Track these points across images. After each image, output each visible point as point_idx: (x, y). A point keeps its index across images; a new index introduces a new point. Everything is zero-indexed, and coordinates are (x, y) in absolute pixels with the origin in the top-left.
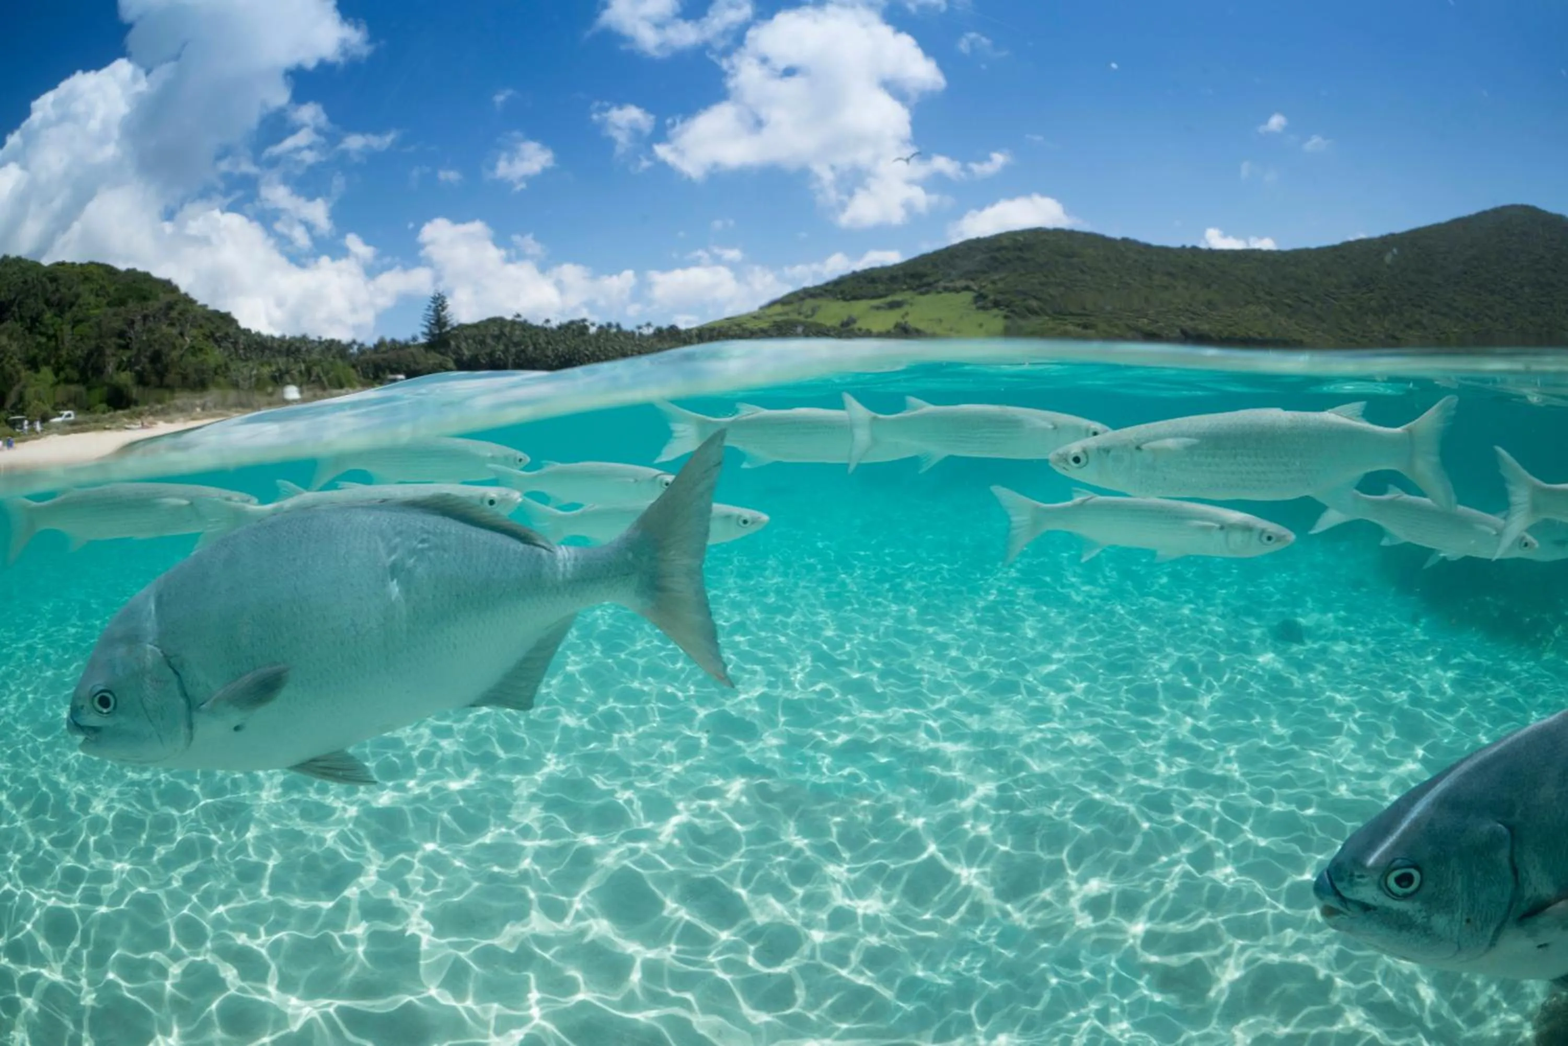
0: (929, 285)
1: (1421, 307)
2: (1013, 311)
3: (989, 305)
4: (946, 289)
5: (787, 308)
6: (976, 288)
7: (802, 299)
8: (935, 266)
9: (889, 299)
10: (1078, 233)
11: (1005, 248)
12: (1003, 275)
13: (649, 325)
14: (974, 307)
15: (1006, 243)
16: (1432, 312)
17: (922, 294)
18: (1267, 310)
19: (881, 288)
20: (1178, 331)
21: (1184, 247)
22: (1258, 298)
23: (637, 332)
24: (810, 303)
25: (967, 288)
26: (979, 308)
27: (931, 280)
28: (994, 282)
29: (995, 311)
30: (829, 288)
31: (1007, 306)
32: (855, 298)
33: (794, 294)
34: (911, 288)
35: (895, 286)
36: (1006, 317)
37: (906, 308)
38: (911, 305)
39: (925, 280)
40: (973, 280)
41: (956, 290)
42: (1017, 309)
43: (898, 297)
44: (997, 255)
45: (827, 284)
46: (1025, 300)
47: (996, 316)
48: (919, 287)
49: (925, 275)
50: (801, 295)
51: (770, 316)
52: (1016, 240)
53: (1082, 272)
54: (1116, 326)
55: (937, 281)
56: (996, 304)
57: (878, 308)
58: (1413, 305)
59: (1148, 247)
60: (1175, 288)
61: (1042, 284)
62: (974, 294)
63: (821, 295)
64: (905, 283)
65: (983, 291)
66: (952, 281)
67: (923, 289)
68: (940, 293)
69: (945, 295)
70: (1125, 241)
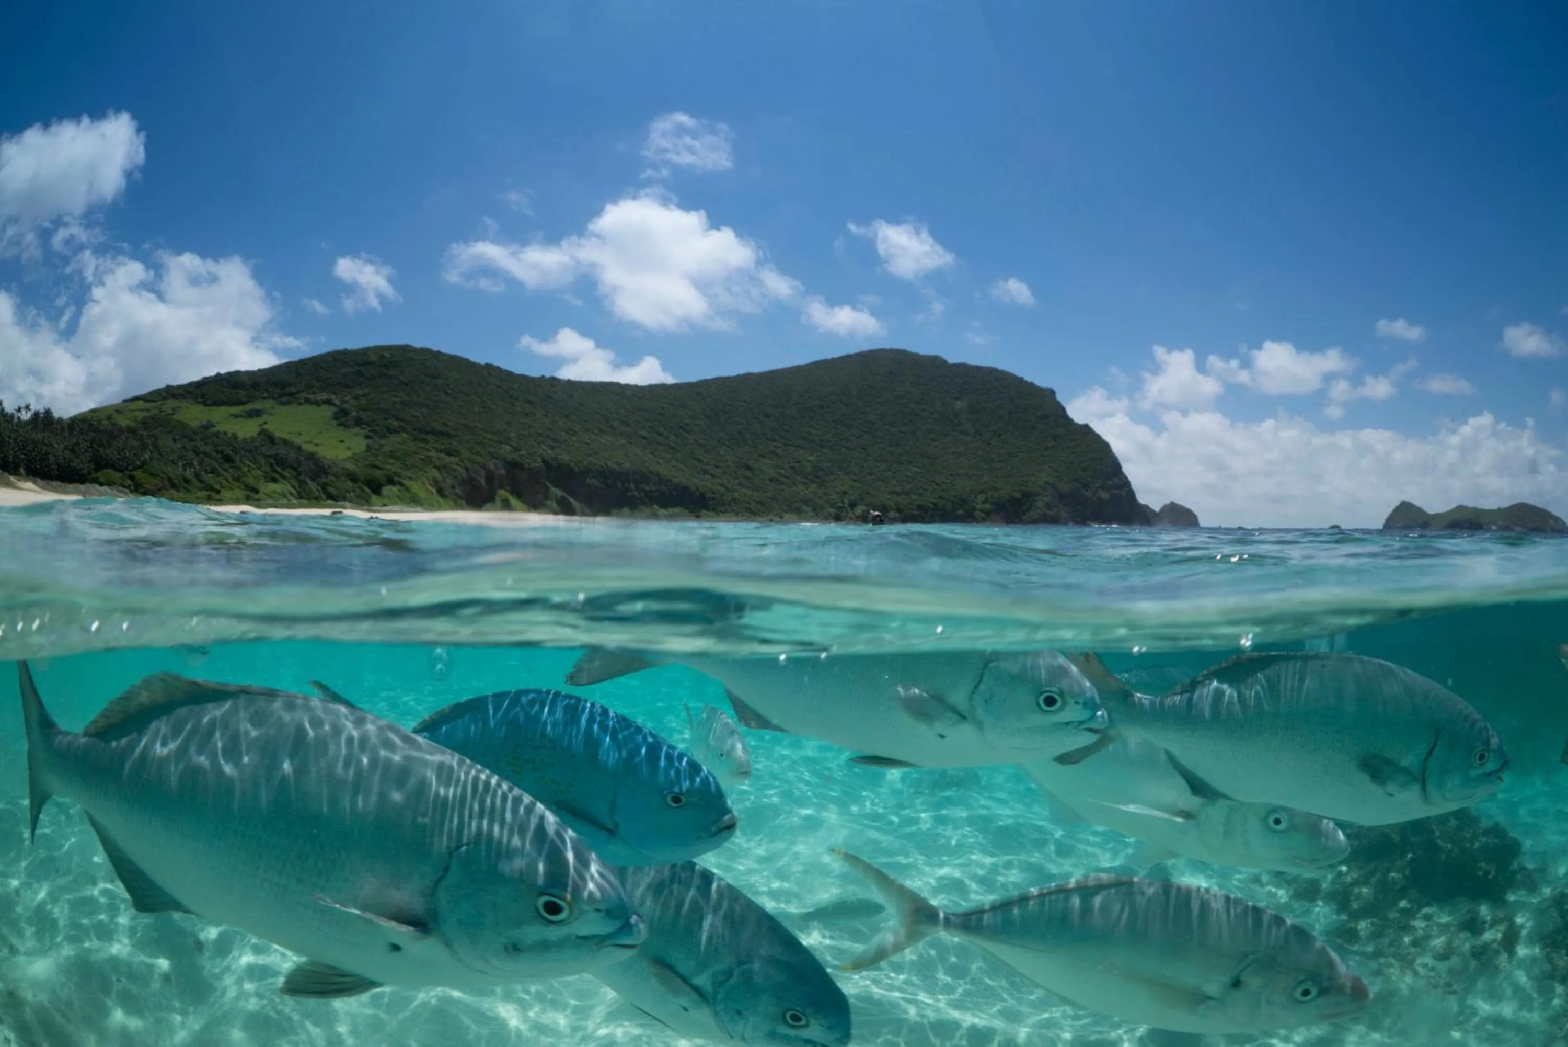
0: (291, 394)
1: (775, 441)
2: (374, 431)
3: (351, 422)
4: (308, 401)
5: (148, 405)
6: (337, 402)
7: (165, 399)
8: (298, 375)
9: (249, 407)
10: (444, 355)
11: (369, 363)
12: (366, 391)
13: (28, 407)
14: (334, 422)
15: (373, 358)
16: (786, 445)
17: (284, 404)
18: (623, 442)
19: (242, 394)
20: (540, 460)
21: (543, 377)
22: (612, 427)
23: (17, 415)
24: (171, 403)
25: (328, 402)
26: (341, 424)
27: (294, 390)
28: (357, 398)
29: (357, 430)
30: (191, 389)
31: (368, 425)
32: (216, 404)
33: (158, 392)
34: (271, 397)
35: (257, 394)
36: (367, 437)
37: (265, 418)
38: (271, 414)
39: (287, 390)
40: (335, 393)
41: (317, 403)
42: (378, 428)
43: (258, 406)
44: (363, 369)
45: (190, 384)
46: (386, 419)
47: (356, 435)
48: (280, 396)
49: (290, 385)
50: (164, 394)
51: (131, 411)
52: (382, 356)
53: (446, 393)
54: (479, 454)
55: (299, 392)
56: (359, 422)
57: (237, 416)
58: (767, 439)
59: (509, 374)
60: (535, 414)
61: (403, 403)
62: (335, 409)
63: (183, 396)
64: (267, 390)
65: (346, 406)
66: (314, 393)
67: (285, 399)
68: (300, 404)
69: (306, 407)
70: (489, 366)
